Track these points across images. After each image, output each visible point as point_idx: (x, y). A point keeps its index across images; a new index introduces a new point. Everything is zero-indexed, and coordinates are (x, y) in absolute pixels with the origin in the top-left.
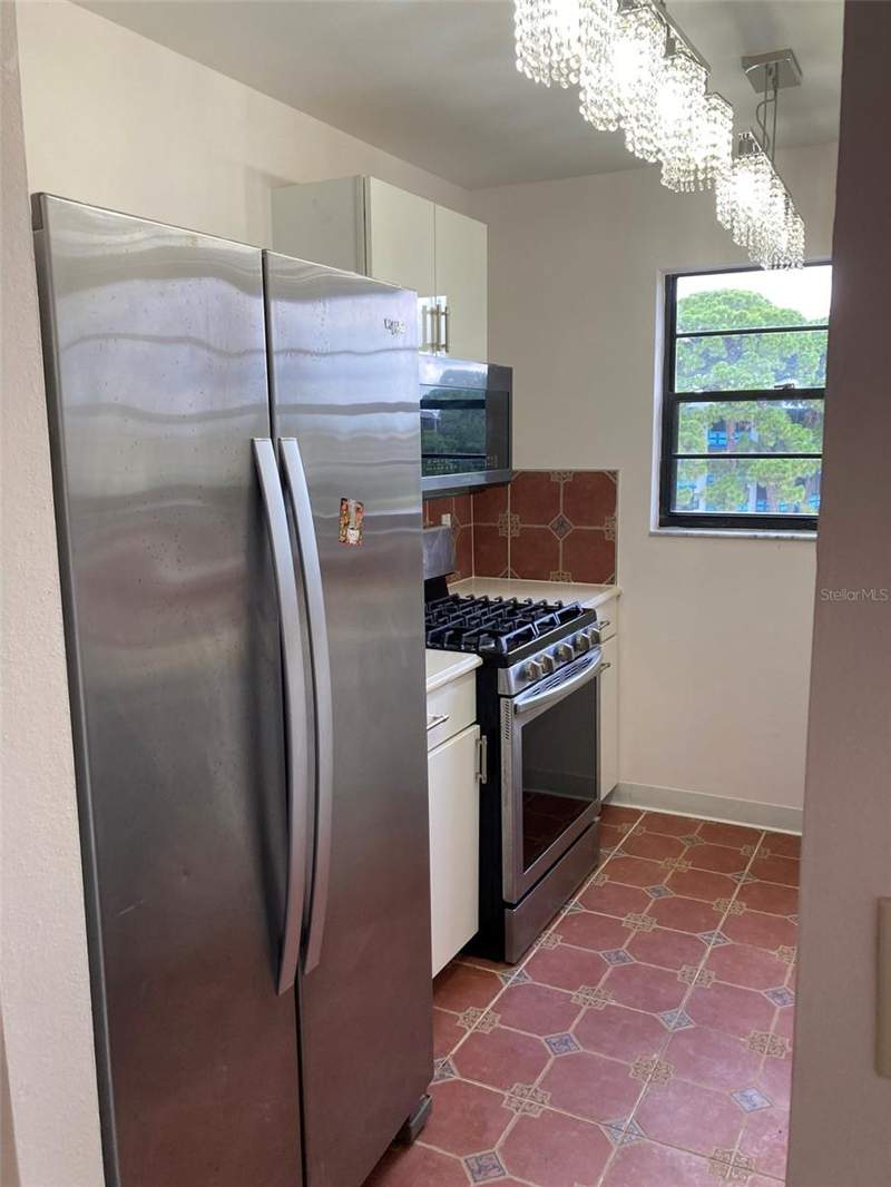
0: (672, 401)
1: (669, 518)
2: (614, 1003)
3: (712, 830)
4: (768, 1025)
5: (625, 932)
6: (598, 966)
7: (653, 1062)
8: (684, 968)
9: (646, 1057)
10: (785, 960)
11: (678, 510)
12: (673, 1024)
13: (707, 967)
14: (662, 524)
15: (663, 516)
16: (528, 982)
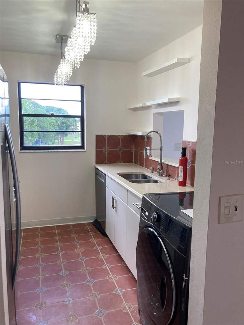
0: (21, 116)
1: (23, 148)
2: (47, 275)
3: (43, 229)
4: (83, 266)
5: (38, 259)
6: (37, 269)
7: (65, 283)
8: (58, 261)
9: (63, 284)
10: (78, 252)
11: (25, 146)
12: (64, 274)
13: (63, 259)
14: (21, 150)
15: (22, 147)
16: (21, 280)
